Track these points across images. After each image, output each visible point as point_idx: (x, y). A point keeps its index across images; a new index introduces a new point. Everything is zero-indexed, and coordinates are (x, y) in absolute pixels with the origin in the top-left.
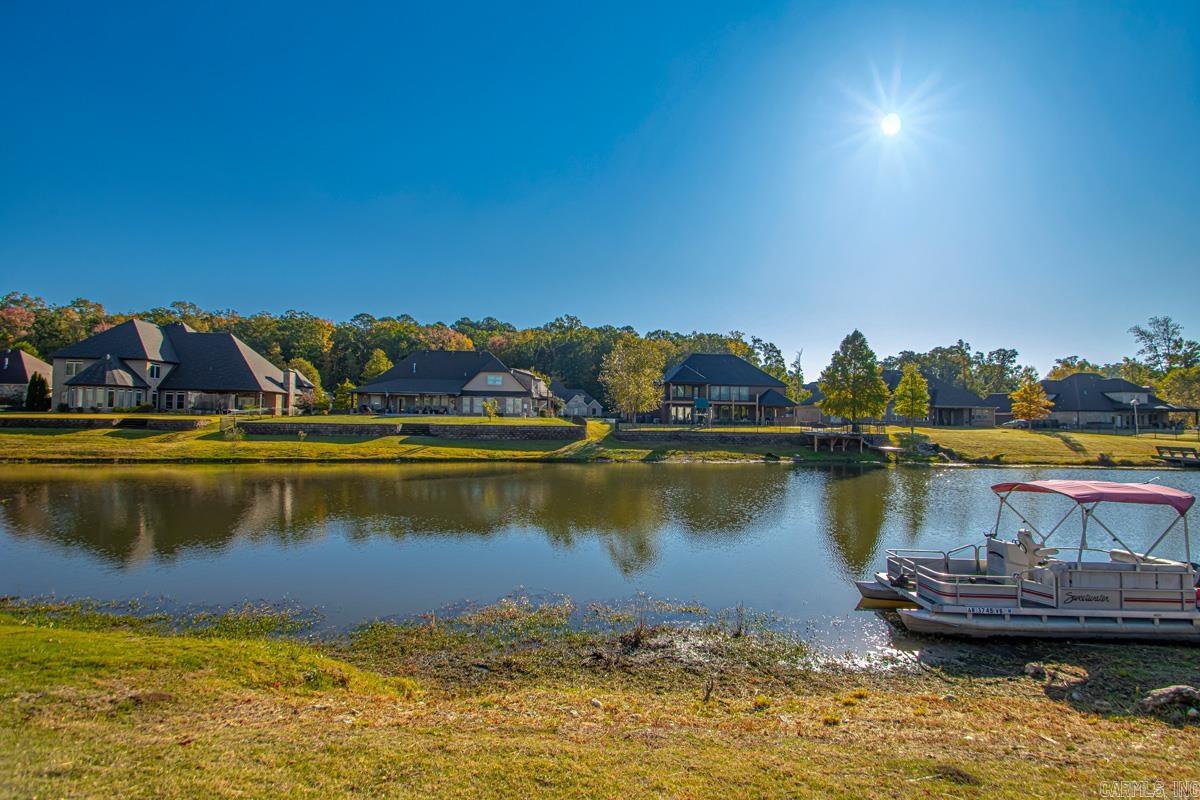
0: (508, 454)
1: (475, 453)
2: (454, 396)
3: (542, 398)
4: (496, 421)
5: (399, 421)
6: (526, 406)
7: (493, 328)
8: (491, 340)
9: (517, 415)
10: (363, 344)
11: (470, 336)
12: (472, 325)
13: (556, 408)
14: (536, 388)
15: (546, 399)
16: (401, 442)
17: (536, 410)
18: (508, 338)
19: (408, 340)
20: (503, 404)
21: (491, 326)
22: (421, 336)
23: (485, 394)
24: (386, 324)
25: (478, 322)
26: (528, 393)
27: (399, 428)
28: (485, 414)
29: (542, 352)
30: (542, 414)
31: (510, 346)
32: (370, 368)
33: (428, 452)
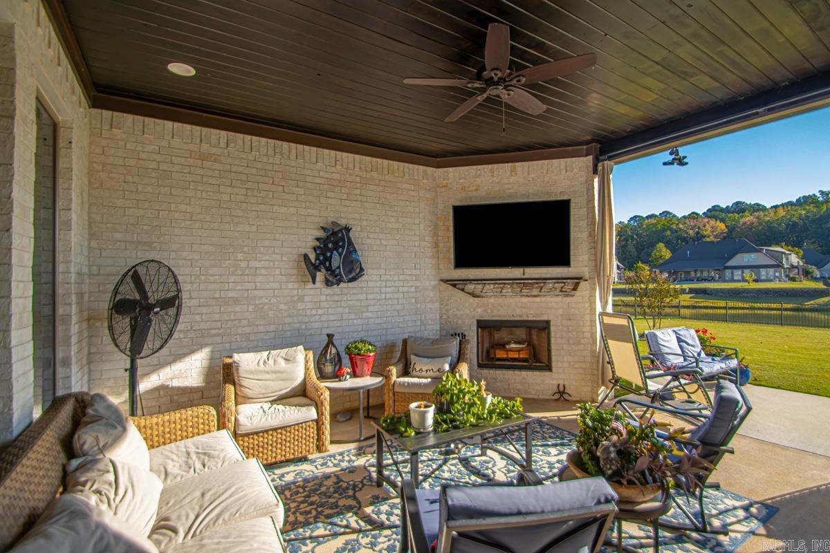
0: (765, 305)
1: (740, 305)
2: (719, 270)
3: (793, 267)
4: (753, 286)
5: (686, 286)
6: (777, 274)
7: (743, 211)
8: (742, 221)
9: (771, 281)
10: (637, 235)
11: (722, 220)
12: (722, 210)
13: (807, 274)
14: (787, 259)
15: (797, 267)
16: (690, 298)
17: (787, 276)
18: (758, 218)
19: (671, 229)
20: (758, 274)
21: (739, 208)
22: (681, 226)
23: (742, 268)
24: (653, 221)
25: (727, 207)
26: (779, 266)
27: (687, 290)
28: (744, 280)
29: (795, 224)
30: (793, 279)
31: (760, 224)
32: (655, 255)
33: (710, 303)
